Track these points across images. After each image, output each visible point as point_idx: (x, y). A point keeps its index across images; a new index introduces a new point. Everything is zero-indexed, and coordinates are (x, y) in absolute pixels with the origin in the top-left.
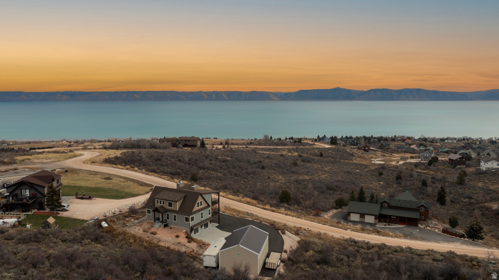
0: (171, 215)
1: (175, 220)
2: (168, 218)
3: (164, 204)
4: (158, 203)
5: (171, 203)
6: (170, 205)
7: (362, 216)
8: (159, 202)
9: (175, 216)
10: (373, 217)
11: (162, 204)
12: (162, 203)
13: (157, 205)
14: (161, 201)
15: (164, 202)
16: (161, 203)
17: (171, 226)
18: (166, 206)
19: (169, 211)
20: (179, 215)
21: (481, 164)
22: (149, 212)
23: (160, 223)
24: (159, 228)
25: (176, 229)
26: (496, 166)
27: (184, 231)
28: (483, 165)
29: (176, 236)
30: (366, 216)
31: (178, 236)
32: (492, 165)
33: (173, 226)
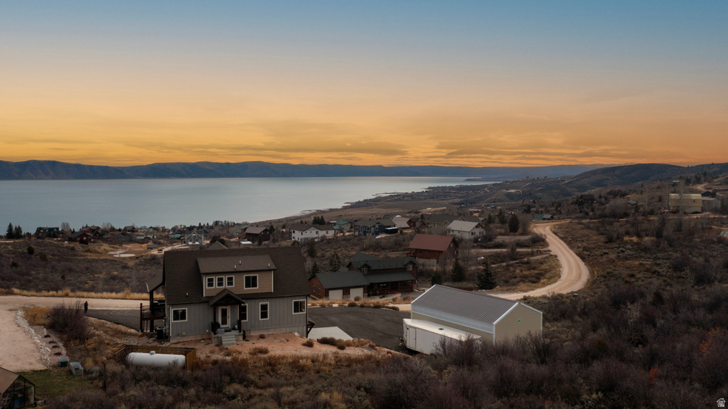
0: (253, 308)
1: (264, 315)
2: (243, 317)
3: (230, 283)
4: (210, 284)
5: (255, 278)
6: (251, 282)
7: (346, 292)
8: (215, 282)
9: (264, 307)
10: (362, 290)
11: (226, 285)
12: (225, 281)
13: (209, 290)
14: (220, 280)
15: (230, 279)
16: (220, 284)
17: (252, 334)
18: (239, 286)
19: (246, 299)
20: (278, 300)
21: (293, 235)
22: (179, 316)
23: (234, 332)
24: (239, 343)
25: (275, 337)
26: (316, 236)
27: (296, 334)
28: (301, 237)
29: (304, 345)
30: (352, 291)
31: (310, 344)
32: (312, 234)
33: (258, 333)
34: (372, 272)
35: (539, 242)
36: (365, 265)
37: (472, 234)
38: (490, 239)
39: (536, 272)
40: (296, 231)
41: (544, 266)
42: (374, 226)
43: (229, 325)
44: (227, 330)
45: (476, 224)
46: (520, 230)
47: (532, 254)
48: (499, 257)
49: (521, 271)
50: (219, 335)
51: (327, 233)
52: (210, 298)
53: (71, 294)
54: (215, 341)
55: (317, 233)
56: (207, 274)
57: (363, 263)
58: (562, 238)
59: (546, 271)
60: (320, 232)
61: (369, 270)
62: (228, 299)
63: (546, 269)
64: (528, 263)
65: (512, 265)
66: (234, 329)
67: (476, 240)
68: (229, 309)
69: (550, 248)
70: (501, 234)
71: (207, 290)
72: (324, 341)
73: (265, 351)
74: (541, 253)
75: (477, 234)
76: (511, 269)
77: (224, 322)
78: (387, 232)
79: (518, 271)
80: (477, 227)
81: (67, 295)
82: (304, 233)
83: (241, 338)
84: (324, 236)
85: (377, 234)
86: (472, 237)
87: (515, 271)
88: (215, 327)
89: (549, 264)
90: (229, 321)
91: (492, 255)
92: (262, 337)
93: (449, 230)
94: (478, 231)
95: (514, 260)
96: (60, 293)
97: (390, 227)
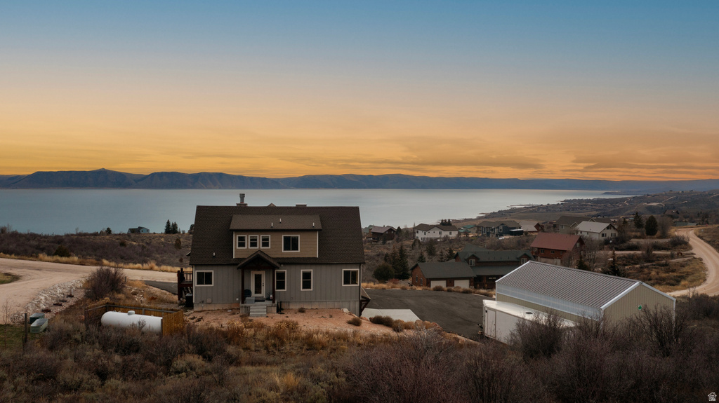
0: (294, 276)
1: (307, 285)
2: (281, 286)
3: (265, 243)
4: (241, 244)
5: (295, 240)
6: (291, 244)
7: (450, 281)
8: (248, 241)
9: (307, 276)
10: (468, 282)
11: (260, 246)
12: (260, 241)
13: (240, 251)
14: (254, 239)
15: (266, 239)
16: (254, 244)
17: (292, 306)
18: (276, 248)
19: (285, 264)
20: (324, 267)
21: (417, 235)
22: (204, 279)
23: (269, 303)
24: (271, 315)
25: (317, 311)
26: (438, 236)
27: (346, 310)
28: (423, 236)
29: (350, 323)
30: (456, 282)
31: (356, 323)
32: (434, 234)
33: (298, 307)
34: (480, 264)
35: (681, 244)
36: (473, 257)
37: (603, 235)
38: (623, 241)
39: (675, 274)
40: (419, 231)
41: (686, 269)
42: (498, 228)
43: (263, 294)
44: (259, 299)
45: (608, 224)
46: (658, 233)
47: (672, 257)
48: (632, 259)
49: (658, 273)
50: (247, 305)
51: (450, 234)
52: (239, 260)
53: (156, 267)
54: (243, 311)
55: (440, 233)
56: (238, 231)
57: (470, 254)
58: (708, 242)
59: (688, 274)
60: (443, 232)
61: (477, 262)
62: (259, 262)
63: (687, 272)
64: (666, 265)
65: (647, 267)
66: (268, 299)
67: (607, 242)
68: (263, 274)
69: (693, 251)
70: (636, 237)
71: (238, 251)
72: (377, 321)
74: (682, 256)
75: (608, 235)
76: (646, 270)
77: (258, 290)
78: (512, 233)
79: (653, 273)
80: (608, 228)
81: (151, 269)
82: (427, 233)
83: (275, 310)
84: (447, 236)
85: (501, 235)
87: (650, 273)
88: (245, 294)
89: (691, 266)
90: (263, 289)
91: (624, 257)
92: (302, 311)
93: (577, 232)
94: (609, 233)
95: (649, 261)
97: (515, 228)
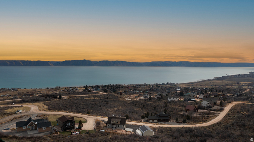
2: (116, 126)
7: (153, 120)
9: (119, 126)
10: (156, 120)
12: (114, 122)
18: (116, 123)
22: (109, 125)
27: (123, 129)
29: (122, 131)
30: (154, 120)
32: (172, 99)
33: (118, 129)
34: (160, 117)
35: (221, 110)
36: (159, 115)
38: (211, 107)
42: (188, 99)
43: (114, 127)
44: (114, 128)
45: (208, 102)
47: (214, 114)
51: (177, 99)
52: (112, 124)
54: (112, 129)
55: (174, 99)
56: (112, 121)
60: (174, 98)
68: (114, 125)
69: (221, 112)
73: (116, 131)
74: (217, 114)
75: (209, 105)
78: (191, 101)
82: (170, 99)
85: (188, 101)
86: (207, 106)
87: (203, 118)
88: (112, 127)
93: (202, 103)
96: (102, 117)
97: (193, 99)
